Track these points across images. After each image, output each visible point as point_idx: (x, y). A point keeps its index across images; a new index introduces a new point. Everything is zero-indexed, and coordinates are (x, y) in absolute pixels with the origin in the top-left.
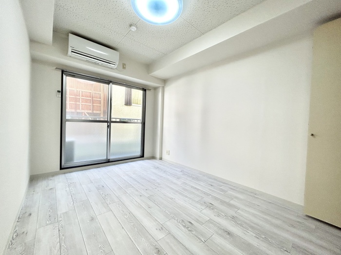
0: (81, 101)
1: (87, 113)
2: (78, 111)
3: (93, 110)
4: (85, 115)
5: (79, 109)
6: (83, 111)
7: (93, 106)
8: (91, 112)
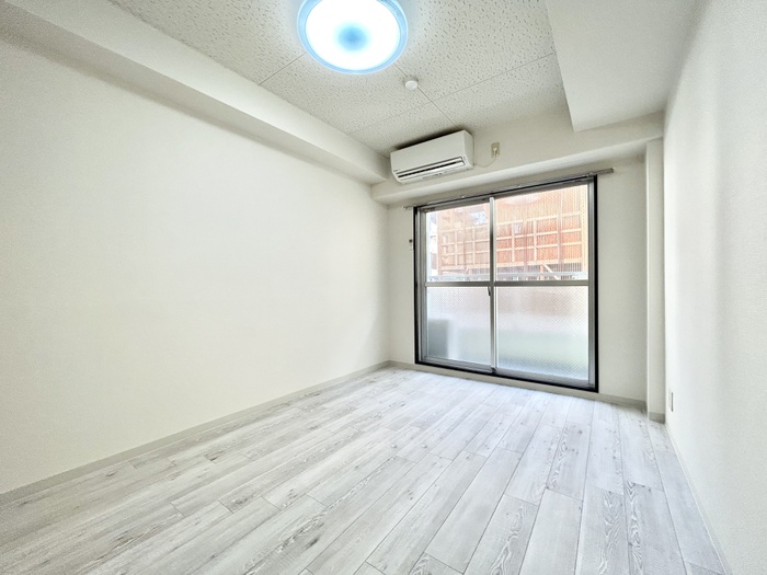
0: (535, 242)
1: (549, 266)
2: (531, 263)
3: (561, 258)
4: (545, 270)
5: (532, 259)
6: (540, 263)
7: (562, 248)
8: (556, 262)
